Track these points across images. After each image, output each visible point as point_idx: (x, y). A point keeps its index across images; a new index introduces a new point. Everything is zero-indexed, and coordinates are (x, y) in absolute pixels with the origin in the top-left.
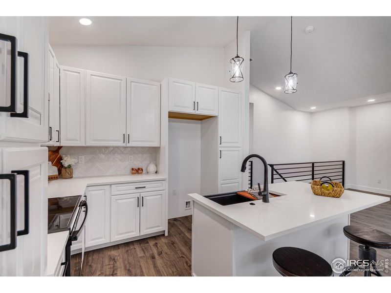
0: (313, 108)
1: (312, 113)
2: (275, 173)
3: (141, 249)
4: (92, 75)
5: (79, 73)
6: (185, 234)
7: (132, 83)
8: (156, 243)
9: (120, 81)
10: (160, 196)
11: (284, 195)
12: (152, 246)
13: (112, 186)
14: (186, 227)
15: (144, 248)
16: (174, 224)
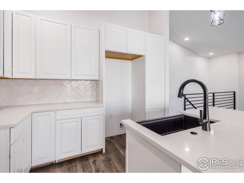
0: (211, 54)
1: (209, 58)
2: (186, 101)
3: (81, 166)
4: (41, 20)
5: (30, 17)
6: (119, 152)
7: (76, 28)
8: (95, 160)
9: (66, 26)
10: (98, 120)
11: (218, 121)
12: (91, 163)
13: (57, 112)
14: (120, 144)
15: (84, 165)
16: (111, 142)
